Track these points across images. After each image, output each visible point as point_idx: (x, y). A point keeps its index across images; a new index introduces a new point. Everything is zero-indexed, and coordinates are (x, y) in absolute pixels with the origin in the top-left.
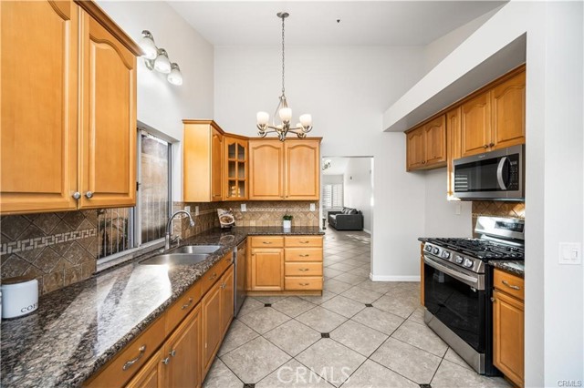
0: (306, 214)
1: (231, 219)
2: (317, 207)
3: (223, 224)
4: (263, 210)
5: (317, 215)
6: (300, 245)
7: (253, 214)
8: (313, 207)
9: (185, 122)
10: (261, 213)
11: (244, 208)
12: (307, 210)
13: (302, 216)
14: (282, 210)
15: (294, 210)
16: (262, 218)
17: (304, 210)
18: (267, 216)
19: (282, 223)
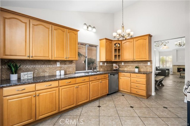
0: (146, 66)
1: (117, 67)
2: (151, 63)
3: (114, 68)
4: (129, 64)
5: (151, 67)
6: (136, 77)
7: (126, 66)
8: (149, 63)
9: (100, 40)
10: (128, 66)
11: (123, 64)
12: (146, 65)
13: (144, 67)
14: (136, 65)
15: (141, 65)
16: (129, 67)
17: (145, 65)
18: (131, 67)
19: (135, 70)
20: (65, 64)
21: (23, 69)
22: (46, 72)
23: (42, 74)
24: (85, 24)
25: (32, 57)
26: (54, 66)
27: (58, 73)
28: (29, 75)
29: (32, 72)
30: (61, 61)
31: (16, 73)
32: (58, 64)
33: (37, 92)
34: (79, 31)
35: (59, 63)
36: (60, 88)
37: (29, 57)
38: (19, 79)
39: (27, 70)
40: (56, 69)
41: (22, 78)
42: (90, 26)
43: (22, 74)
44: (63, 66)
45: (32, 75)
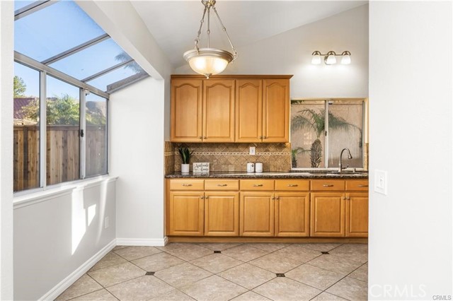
20: (267, 151)
21: (198, 158)
22: (231, 164)
23: (224, 168)
24: (317, 53)
25: (205, 138)
26: (245, 154)
27: (249, 167)
28: (204, 168)
29: (208, 164)
30: (257, 143)
31: (187, 163)
32: (252, 151)
33: (206, 193)
34: (292, 76)
35: (254, 148)
36: (241, 193)
37: (201, 138)
38: (191, 172)
39: (203, 160)
40: (248, 160)
41: (194, 171)
42: (331, 53)
43: (195, 164)
44: (262, 154)
45: (208, 168)
